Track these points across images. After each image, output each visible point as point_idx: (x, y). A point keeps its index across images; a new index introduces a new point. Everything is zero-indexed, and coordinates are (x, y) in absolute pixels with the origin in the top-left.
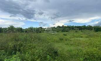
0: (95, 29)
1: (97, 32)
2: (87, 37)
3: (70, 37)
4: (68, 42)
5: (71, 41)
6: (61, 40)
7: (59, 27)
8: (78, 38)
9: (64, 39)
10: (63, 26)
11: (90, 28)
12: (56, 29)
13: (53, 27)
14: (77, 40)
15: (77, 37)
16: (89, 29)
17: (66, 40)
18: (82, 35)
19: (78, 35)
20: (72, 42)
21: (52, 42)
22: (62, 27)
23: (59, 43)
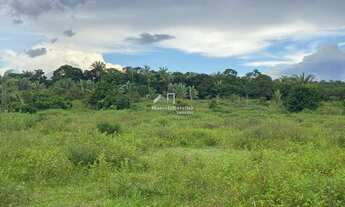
0: (285, 95)
1: (300, 115)
2: (241, 145)
3: (139, 141)
4: (127, 176)
5: (146, 168)
6: (83, 161)
7: (70, 73)
8: (191, 152)
9: (101, 157)
10: (98, 67)
11: (258, 88)
12: (48, 84)
13: (27, 75)
14: (184, 161)
15: (184, 144)
16: (252, 96)
17: (116, 163)
18: (214, 133)
19: (190, 129)
20: (152, 179)
21: (19, 178)
22: (89, 75)
23: (66, 182)
